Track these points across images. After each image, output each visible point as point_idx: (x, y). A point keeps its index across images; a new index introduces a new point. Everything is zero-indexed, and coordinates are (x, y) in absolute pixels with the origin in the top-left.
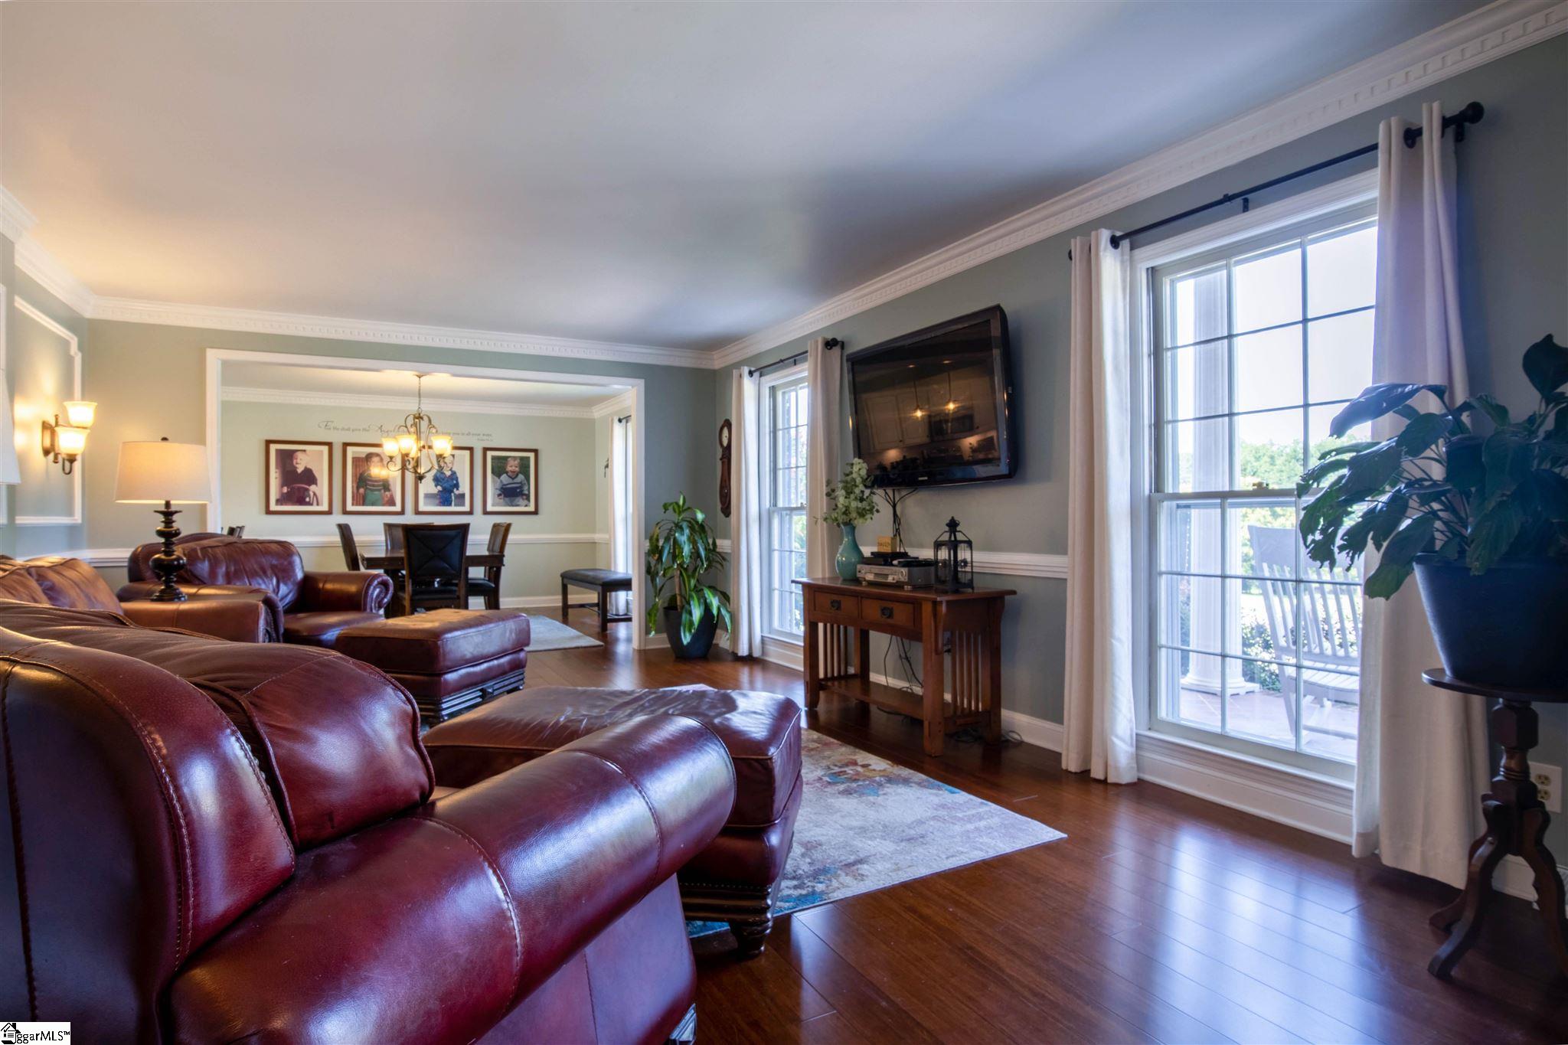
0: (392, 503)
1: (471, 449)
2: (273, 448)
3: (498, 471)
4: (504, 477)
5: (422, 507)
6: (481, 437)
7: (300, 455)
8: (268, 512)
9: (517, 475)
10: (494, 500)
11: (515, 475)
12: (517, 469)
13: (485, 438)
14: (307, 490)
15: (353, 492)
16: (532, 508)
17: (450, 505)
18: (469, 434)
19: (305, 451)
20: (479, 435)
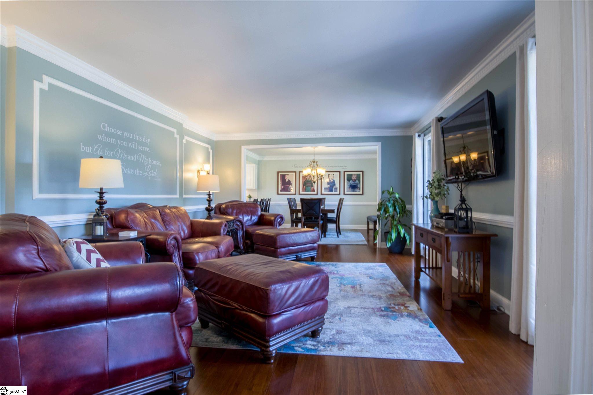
0: (314, 191)
1: (340, 172)
2: (280, 174)
3: (349, 180)
4: (351, 182)
5: (323, 193)
6: (343, 167)
7: (287, 176)
9: (356, 181)
10: (347, 189)
11: (355, 181)
12: (356, 179)
13: (344, 167)
14: (289, 187)
15: (302, 187)
16: (361, 193)
17: (332, 191)
18: (339, 167)
19: (288, 175)
20: (342, 167)
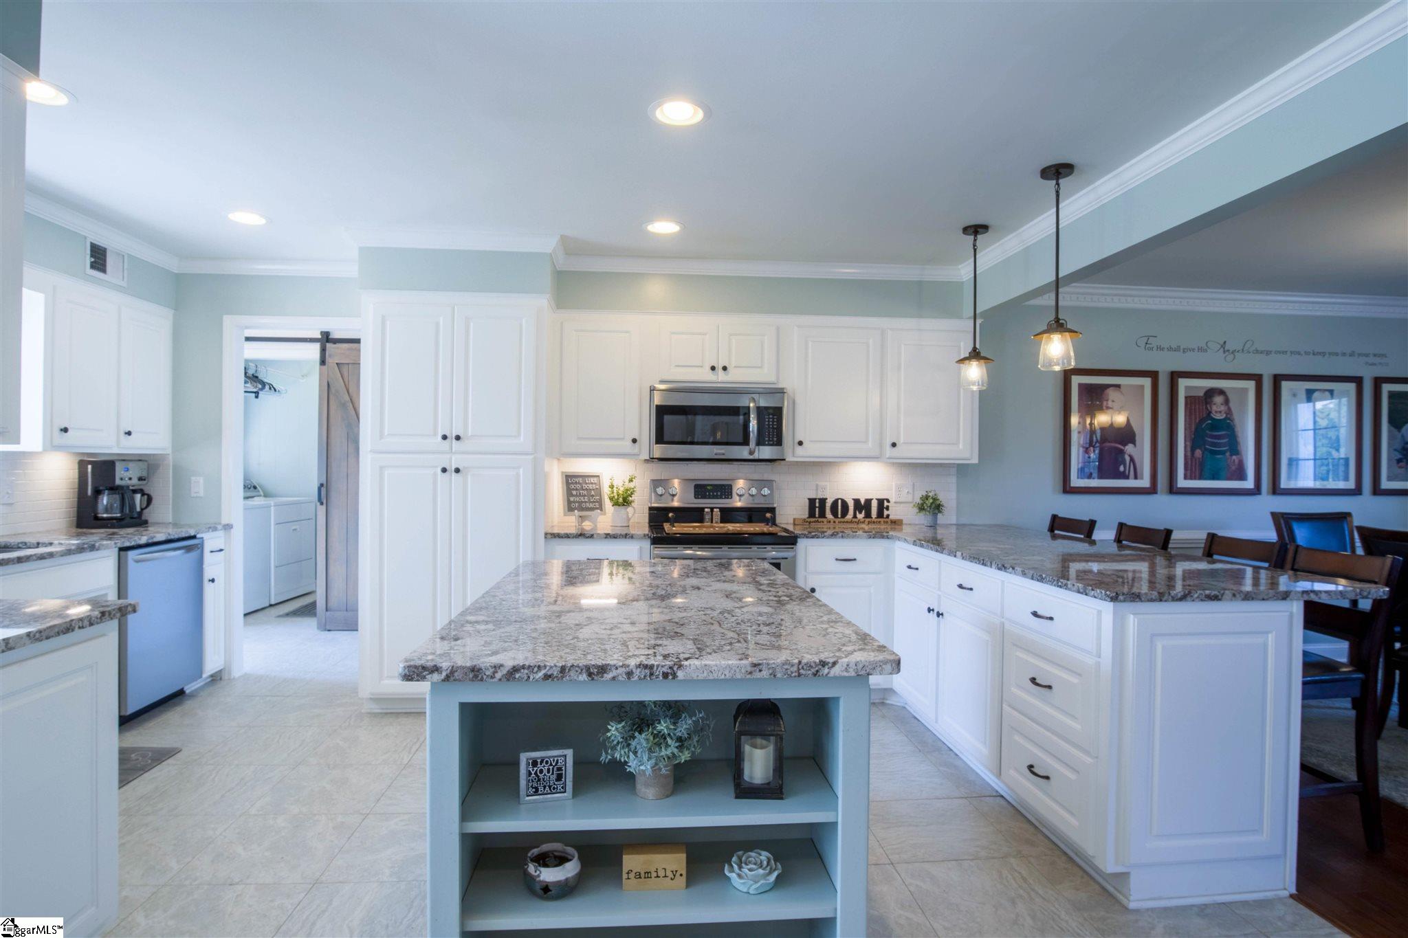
0: (1241, 474)
1: (1357, 381)
2: (1075, 382)
4: (1406, 430)
6: (1372, 360)
7: (1111, 394)
8: (1067, 489)
10: (1390, 469)
13: (1376, 360)
15: (1186, 456)
17: (1325, 477)
18: (1351, 355)
19: (1118, 386)
